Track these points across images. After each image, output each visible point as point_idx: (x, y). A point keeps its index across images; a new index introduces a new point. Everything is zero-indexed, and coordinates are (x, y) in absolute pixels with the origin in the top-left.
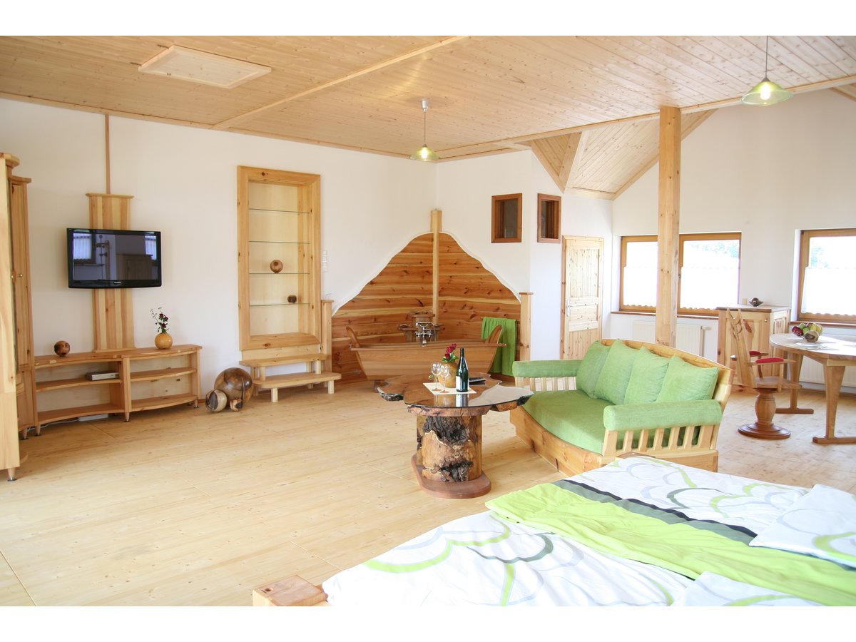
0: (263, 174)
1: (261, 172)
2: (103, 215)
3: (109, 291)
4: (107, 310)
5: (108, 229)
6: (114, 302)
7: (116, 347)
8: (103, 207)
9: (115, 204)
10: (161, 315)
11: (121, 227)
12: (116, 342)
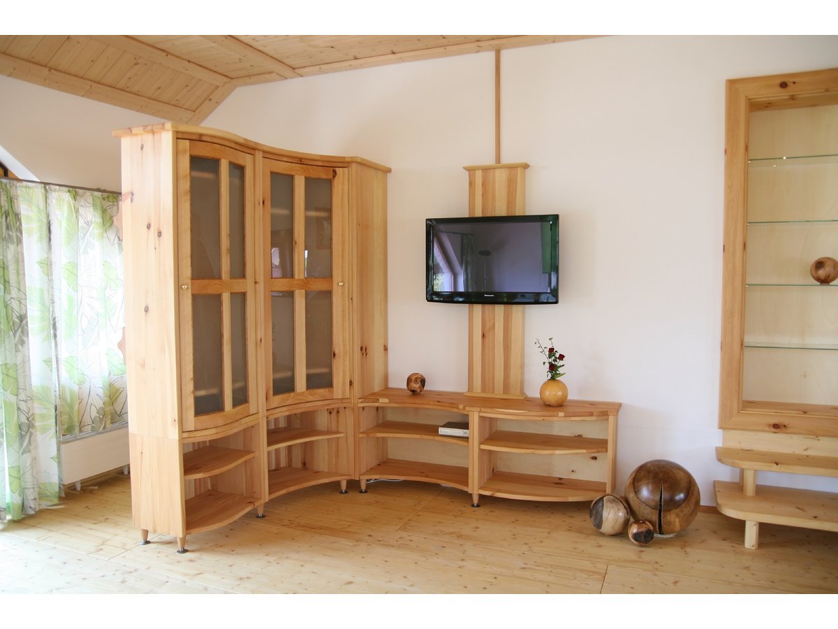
0: (784, 85)
1: (779, 81)
2: (483, 196)
3: (488, 307)
4: (483, 336)
5: (489, 215)
6: (494, 324)
7: (493, 392)
8: (484, 185)
9: (500, 177)
10: (551, 350)
11: (508, 212)
12: (493, 383)
